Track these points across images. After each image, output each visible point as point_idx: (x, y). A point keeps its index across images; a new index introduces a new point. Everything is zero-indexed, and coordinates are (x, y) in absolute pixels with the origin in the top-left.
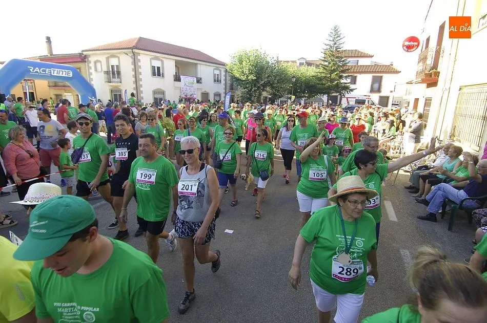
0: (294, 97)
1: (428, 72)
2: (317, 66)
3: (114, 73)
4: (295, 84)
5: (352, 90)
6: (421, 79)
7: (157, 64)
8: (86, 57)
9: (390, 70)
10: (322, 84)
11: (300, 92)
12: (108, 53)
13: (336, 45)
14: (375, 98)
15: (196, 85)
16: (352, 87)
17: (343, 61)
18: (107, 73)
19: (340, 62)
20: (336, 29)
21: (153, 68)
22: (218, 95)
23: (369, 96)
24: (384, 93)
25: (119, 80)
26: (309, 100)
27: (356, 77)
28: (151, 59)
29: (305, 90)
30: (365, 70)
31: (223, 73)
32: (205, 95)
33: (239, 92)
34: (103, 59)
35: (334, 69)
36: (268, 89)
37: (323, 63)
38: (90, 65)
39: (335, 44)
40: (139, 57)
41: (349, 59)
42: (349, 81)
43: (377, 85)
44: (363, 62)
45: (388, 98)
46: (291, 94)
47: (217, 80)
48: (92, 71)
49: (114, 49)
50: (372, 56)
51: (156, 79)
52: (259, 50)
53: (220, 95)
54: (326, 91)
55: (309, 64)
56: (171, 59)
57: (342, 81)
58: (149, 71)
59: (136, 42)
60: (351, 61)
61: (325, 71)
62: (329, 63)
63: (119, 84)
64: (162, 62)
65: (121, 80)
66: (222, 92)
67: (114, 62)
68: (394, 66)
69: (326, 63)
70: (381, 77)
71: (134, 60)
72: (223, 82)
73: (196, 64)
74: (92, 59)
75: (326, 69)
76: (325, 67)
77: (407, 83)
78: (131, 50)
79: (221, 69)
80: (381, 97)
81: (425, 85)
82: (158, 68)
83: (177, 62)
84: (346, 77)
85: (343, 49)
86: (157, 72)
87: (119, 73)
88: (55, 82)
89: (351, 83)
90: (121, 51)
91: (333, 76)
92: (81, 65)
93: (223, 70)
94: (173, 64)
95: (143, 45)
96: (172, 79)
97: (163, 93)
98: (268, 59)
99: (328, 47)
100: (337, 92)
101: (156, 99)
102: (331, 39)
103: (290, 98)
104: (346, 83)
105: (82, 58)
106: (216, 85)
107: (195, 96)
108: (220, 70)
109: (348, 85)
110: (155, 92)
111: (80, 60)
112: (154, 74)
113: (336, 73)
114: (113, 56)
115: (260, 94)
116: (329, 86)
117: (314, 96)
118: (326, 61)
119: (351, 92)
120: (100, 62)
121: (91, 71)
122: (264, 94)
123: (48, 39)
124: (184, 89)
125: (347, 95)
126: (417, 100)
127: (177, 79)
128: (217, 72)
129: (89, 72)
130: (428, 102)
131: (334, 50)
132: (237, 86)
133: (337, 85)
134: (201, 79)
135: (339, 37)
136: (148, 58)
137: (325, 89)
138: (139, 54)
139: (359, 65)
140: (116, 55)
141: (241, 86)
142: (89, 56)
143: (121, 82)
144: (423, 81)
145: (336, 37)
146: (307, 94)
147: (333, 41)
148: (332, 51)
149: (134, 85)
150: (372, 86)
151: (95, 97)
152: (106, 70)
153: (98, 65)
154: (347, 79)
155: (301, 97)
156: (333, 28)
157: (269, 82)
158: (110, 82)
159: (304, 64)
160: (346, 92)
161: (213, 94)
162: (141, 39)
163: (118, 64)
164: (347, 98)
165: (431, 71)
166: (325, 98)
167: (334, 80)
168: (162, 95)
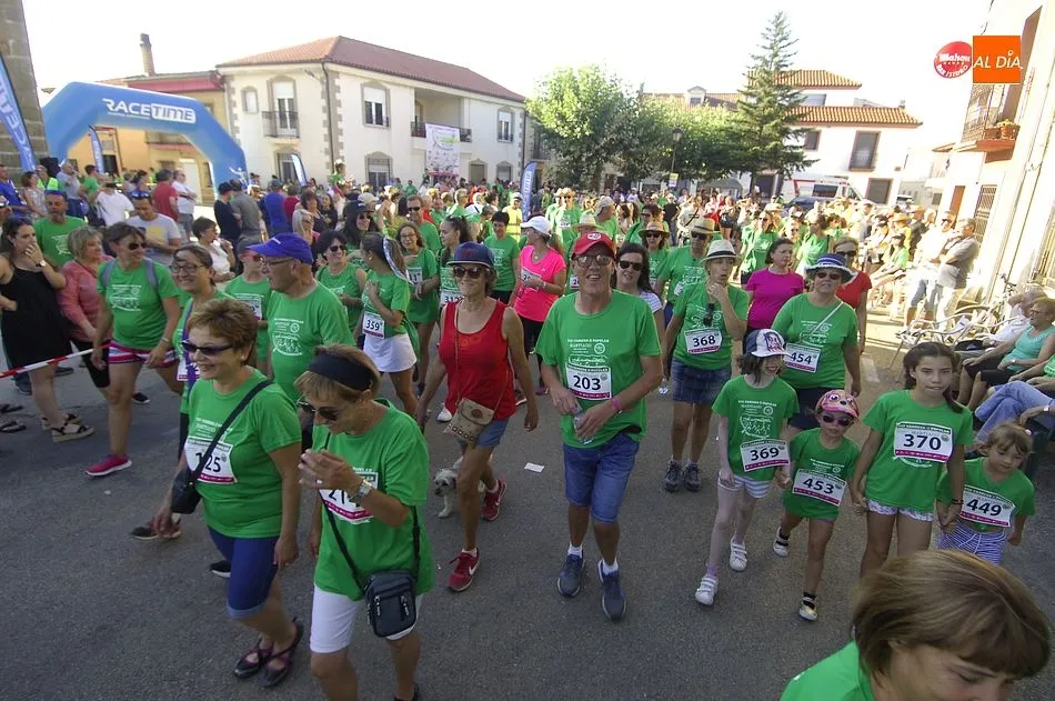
0: (677, 175)
1: (991, 127)
2: (731, 107)
3: (284, 117)
4: (679, 146)
5: (808, 163)
6: (974, 142)
7: (375, 97)
8: (224, 79)
9: (900, 120)
10: (741, 148)
11: (688, 166)
12: (272, 72)
13: (776, 59)
14: (860, 182)
15: (459, 146)
16: (809, 155)
17: (792, 96)
18: (269, 115)
19: (784, 97)
20: (779, 23)
21: (368, 105)
22: (505, 168)
23: (847, 178)
24: (881, 171)
25: (294, 131)
26: (708, 184)
27: (818, 133)
28: (363, 86)
29: (700, 161)
31: (518, 120)
32: (478, 169)
33: (554, 162)
34: (260, 84)
35: (769, 114)
36: (617, 157)
37: (743, 98)
38: (234, 98)
39: (776, 55)
40: (337, 82)
41: (806, 92)
42: (802, 141)
43: (865, 153)
44: (836, 98)
45: (888, 183)
46: (668, 169)
47: (505, 136)
48: (238, 110)
49: (283, 63)
50: (858, 87)
51: (374, 132)
52: (602, 68)
53: (509, 169)
54: (749, 163)
55: (714, 102)
56: (406, 86)
57: (787, 142)
58: (358, 113)
59: (330, 46)
60: (809, 97)
61: (748, 118)
62: (760, 100)
63: (295, 141)
64: (387, 92)
65: (298, 132)
66: (515, 161)
67: (283, 90)
68: (907, 111)
69: (753, 101)
70: (877, 135)
71: (328, 87)
72: (517, 139)
73: (460, 99)
74: (238, 85)
75: (751, 114)
76: (748, 109)
77: (934, 150)
78: (320, 65)
79: (515, 110)
80: (873, 182)
81: (981, 156)
82: (379, 106)
83: (419, 93)
84: (797, 133)
85: (794, 68)
87: (294, 116)
88: (161, 135)
89: (805, 147)
90: (299, 66)
91: (767, 129)
92: (214, 98)
93: (518, 113)
94: (410, 97)
95: (346, 54)
96: (408, 131)
97: (388, 162)
98: (622, 89)
99: (759, 62)
100: (772, 167)
101: (371, 176)
102: (768, 46)
103: (667, 179)
104: (795, 147)
105: (217, 82)
106: (502, 146)
107: (455, 171)
108: (513, 114)
109: (800, 150)
110: (370, 160)
111: (213, 86)
112: (369, 120)
113: (773, 123)
114: (282, 78)
115: (599, 169)
116: (755, 154)
117: (719, 176)
118: (752, 95)
119: (806, 168)
120: (255, 91)
121: (235, 111)
122: (609, 168)
123: (145, 38)
124: (434, 155)
125: (796, 175)
126: (959, 190)
127: (419, 131)
128: (505, 117)
129: (231, 113)
130: (987, 196)
131: (773, 69)
132: (550, 148)
133: (775, 150)
134: (469, 132)
135: (785, 39)
136: (357, 84)
137: (746, 159)
138: (337, 74)
139: (826, 105)
140: (289, 76)
141: (558, 150)
142: (232, 77)
143: (298, 137)
144: (979, 146)
145: (778, 38)
146: (704, 169)
147: (772, 48)
148: (766, 72)
149: (327, 145)
150: (854, 155)
151: (244, 169)
152: (267, 110)
153: (251, 97)
154: (799, 138)
155: (691, 177)
156: (773, 18)
157: (621, 141)
158: (275, 136)
159: (702, 100)
160: (795, 168)
161: (495, 168)
162: (341, 40)
163: (292, 97)
164: (795, 181)
165: (1000, 124)
166: (745, 180)
167: (769, 138)
168: (386, 168)
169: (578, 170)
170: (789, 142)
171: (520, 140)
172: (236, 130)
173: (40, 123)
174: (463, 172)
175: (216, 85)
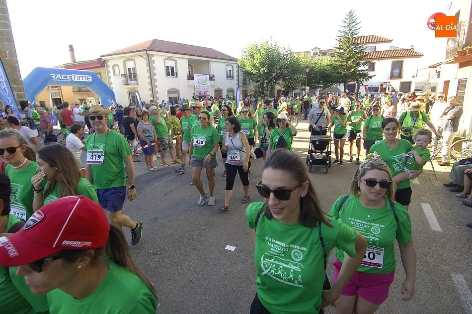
0: (309, 87)
1: (461, 50)
2: (332, 55)
3: (131, 76)
4: (309, 74)
5: (370, 77)
6: (453, 58)
7: (170, 64)
8: (104, 62)
9: (412, 54)
10: (338, 73)
11: (314, 83)
12: (124, 57)
13: (351, 32)
14: (396, 84)
15: (209, 83)
16: (371, 74)
17: (360, 47)
18: (124, 76)
19: (356, 48)
20: (351, 15)
21: (167, 68)
22: (231, 91)
23: (389, 83)
24: (406, 78)
25: (135, 82)
26: (324, 91)
27: (374, 63)
28: (164, 60)
29: (320, 80)
30: (383, 56)
31: (235, 69)
32: (218, 92)
33: (252, 87)
34: (120, 62)
35: (350, 56)
36: (280, 82)
37: (338, 51)
38: (109, 69)
39: (351, 30)
40: (153, 59)
41: (366, 46)
42: (367, 67)
43: (397, 71)
44: (381, 47)
45: (410, 83)
46: (305, 85)
47: (230, 76)
48: (111, 74)
49: (130, 52)
50: (391, 41)
51: (171, 79)
52: (270, 42)
53: (233, 91)
54: (343, 79)
55: (324, 53)
56: (184, 58)
57: (359, 68)
58: (163, 71)
59: (150, 44)
60: (368, 48)
61: (340, 59)
62: (345, 50)
63: (136, 86)
64: (176, 61)
65: (137, 82)
66: (235, 87)
67: (130, 65)
68: (415, 50)
69: (342, 51)
70: (402, 62)
71: (149, 62)
72: (236, 78)
73: (208, 62)
74: (110, 64)
75: (342, 57)
76: (340, 55)
77: (429, 67)
78: (145, 52)
79: (233, 65)
80: (402, 83)
81: (456, 65)
82: (172, 68)
83: (189, 61)
84: (364, 64)
85: (360, 35)
86: (171, 72)
87: (135, 75)
88: (79, 88)
89: (369, 70)
90: (136, 53)
91: (349, 63)
92: (101, 70)
93: (235, 66)
94: (186, 63)
95: (157, 46)
96: (186, 78)
97: (178, 92)
98: (280, 51)
99: (343, 34)
100: (354, 80)
102: (347, 26)
103: (304, 90)
104: (363, 70)
105: (101, 63)
106: (229, 81)
107: (208, 93)
108: (232, 66)
109: (366, 72)
110: (169, 92)
111: (100, 65)
112: (168, 74)
113: (352, 60)
114: (129, 59)
115: (273, 88)
116: (345, 75)
117: (329, 86)
118: (341, 49)
119: (369, 79)
120: (118, 66)
121: (110, 75)
122: (277, 87)
123: (71, 47)
124: (198, 88)
125: (365, 83)
126: (447, 83)
127: (191, 77)
128: (230, 68)
129: (108, 76)
130: (462, 84)
131: (350, 36)
132: (250, 80)
133: (354, 72)
134: (213, 76)
135: (354, 22)
136: (162, 59)
137: (341, 77)
138: (153, 55)
139: (376, 50)
140: (132, 58)
141: (253, 81)
142: (108, 60)
143: (137, 84)
144: (456, 60)
145: (351, 22)
146: (322, 84)
147: (348, 27)
148: (347, 38)
149: (150, 87)
150: (392, 72)
151: (115, 100)
152: (124, 73)
153: (116, 68)
154: (365, 66)
155: (316, 88)
156: (348, 14)
157: (282, 74)
158: (127, 85)
159: (319, 53)
160: (364, 80)
161: (226, 91)
162: (155, 40)
163: (134, 67)
164: (365, 86)
165: (465, 48)
166: (341, 87)
167: (351, 67)
168: (177, 94)
169: (263, 89)
170: (361, 68)
171: (237, 78)
172: (111, 83)
173: (21, 86)
174: (212, 94)
175: (101, 64)
